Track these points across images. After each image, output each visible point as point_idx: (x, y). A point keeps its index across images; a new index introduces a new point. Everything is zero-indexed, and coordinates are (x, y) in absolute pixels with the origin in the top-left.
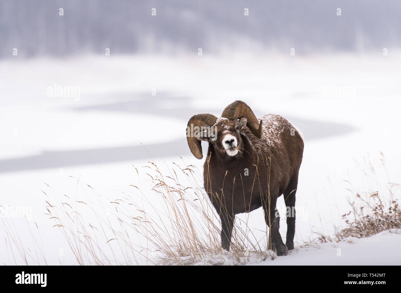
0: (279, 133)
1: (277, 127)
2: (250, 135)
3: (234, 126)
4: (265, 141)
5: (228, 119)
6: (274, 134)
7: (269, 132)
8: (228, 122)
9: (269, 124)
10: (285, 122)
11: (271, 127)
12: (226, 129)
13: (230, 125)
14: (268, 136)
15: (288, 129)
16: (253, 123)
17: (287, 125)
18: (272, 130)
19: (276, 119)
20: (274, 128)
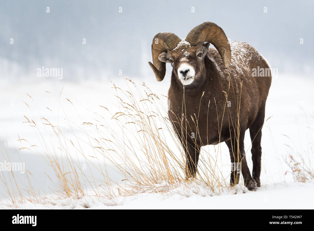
0: (247, 61)
1: (245, 54)
2: (219, 60)
3: (195, 53)
4: (234, 67)
5: (189, 44)
6: (242, 62)
7: (237, 59)
8: (189, 48)
9: (237, 51)
10: (253, 50)
11: (238, 53)
12: (185, 56)
13: (191, 51)
14: (236, 62)
15: (256, 57)
16: (222, 48)
17: (255, 52)
18: (241, 56)
19: (243, 46)
20: (242, 55)
